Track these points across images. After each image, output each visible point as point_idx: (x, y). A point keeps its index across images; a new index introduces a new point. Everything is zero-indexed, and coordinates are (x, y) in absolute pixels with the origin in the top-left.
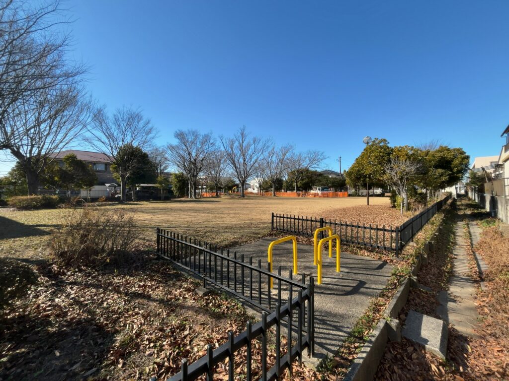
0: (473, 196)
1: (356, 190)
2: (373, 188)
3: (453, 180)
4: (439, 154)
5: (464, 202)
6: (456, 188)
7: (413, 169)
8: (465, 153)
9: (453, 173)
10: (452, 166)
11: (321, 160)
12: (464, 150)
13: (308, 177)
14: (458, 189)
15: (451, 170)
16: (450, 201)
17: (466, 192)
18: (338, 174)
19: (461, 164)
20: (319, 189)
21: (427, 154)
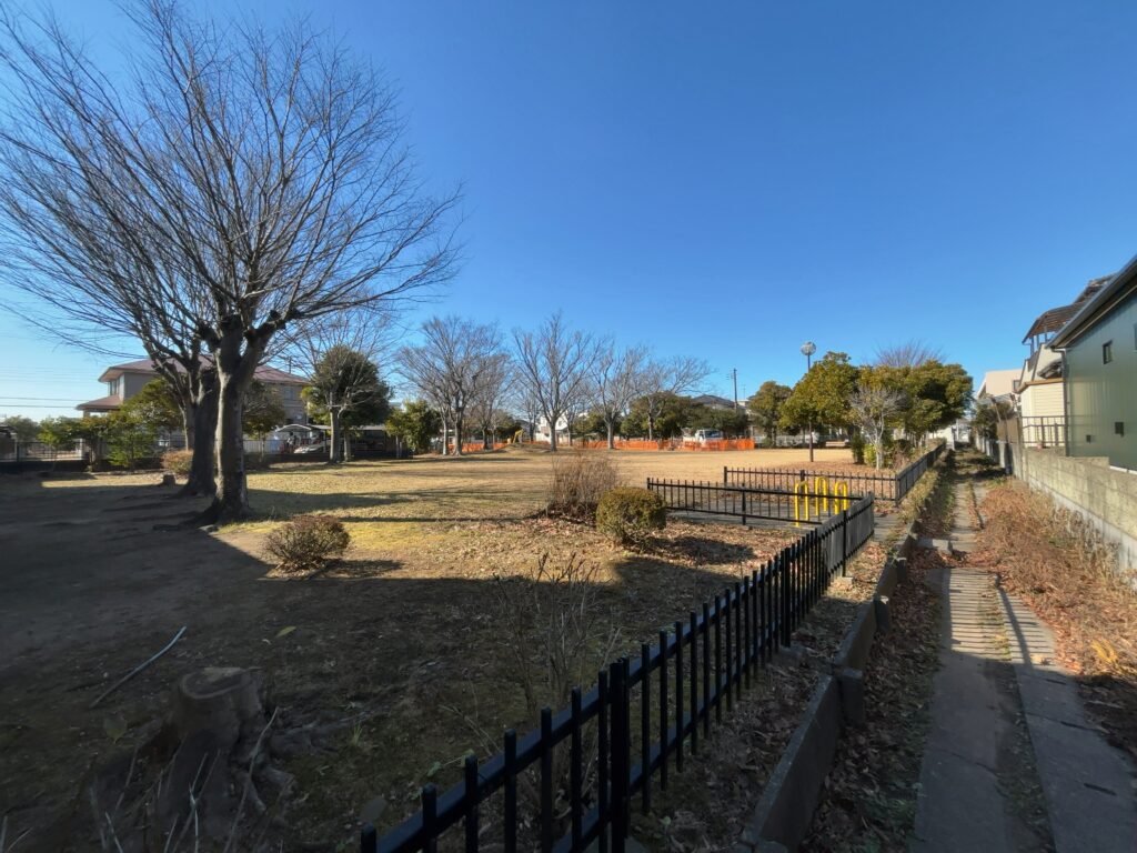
0: (982, 445)
1: (769, 436)
2: (802, 432)
3: (948, 418)
4: (925, 375)
5: (967, 456)
6: (954, 431)
7: (891, 402)
8: (966, 373)
9: (949, 406)
10: (947, 394)
11: (702, 376)
12: (964, 368)
13: (674, 409)
14: (957, 433)
15: (946, 401)
16: (943, 455)
17: (972, 439)
18: (731, 405)
19: (960, 391)
20: (701, 435)
21: (906, 373)
